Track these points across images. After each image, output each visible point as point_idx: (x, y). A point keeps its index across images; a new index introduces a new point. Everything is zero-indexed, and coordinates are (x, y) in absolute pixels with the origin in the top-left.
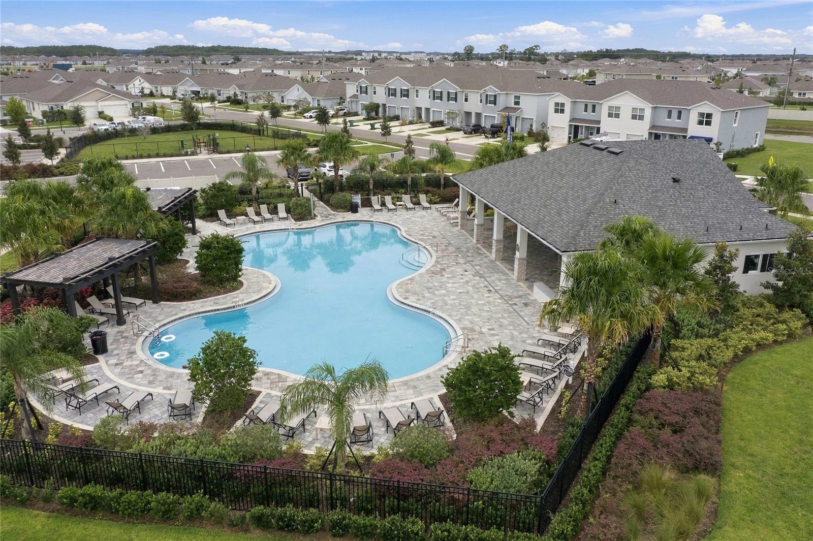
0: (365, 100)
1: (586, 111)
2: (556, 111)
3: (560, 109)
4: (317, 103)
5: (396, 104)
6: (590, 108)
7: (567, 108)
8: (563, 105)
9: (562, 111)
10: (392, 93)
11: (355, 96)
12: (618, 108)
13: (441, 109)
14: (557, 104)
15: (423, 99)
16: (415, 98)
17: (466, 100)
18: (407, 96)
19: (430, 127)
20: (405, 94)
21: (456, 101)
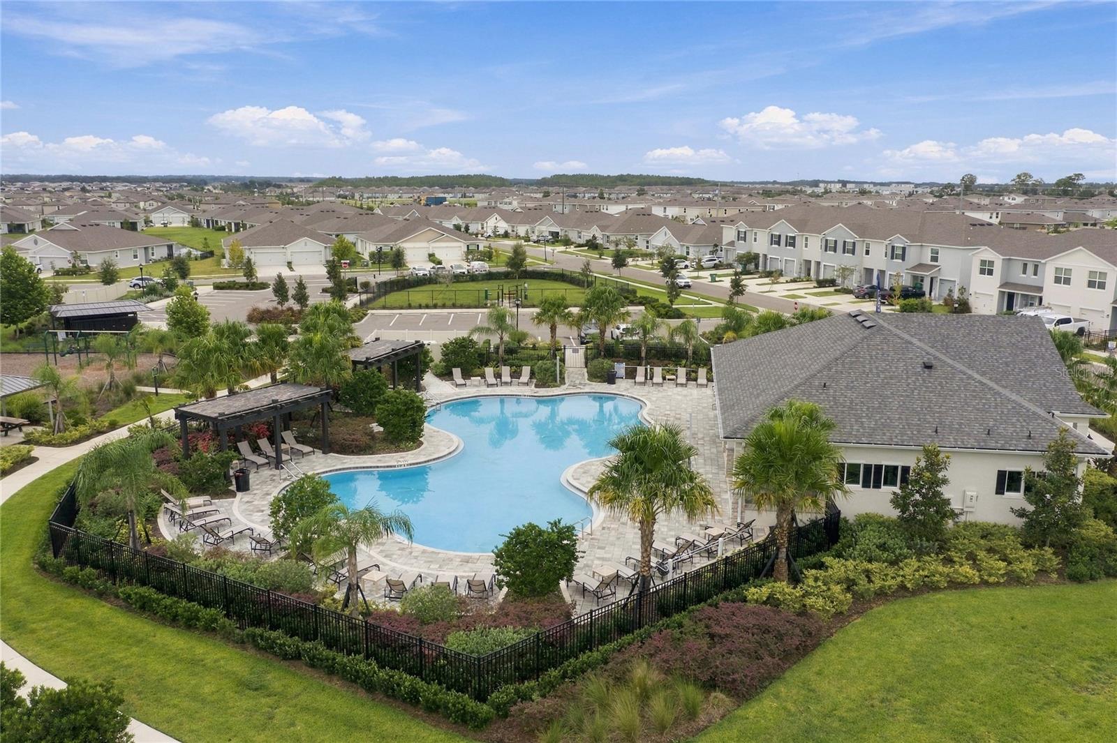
0: (741, 249)
1: (1024, 272)
2: (982, 272)
3: (987, 269)
4: (685, 250)
5: (780, 256)
6: (1030, 269)
7: (997, 268)
8: (991, 263)
9: (990, 272)
10: (776, 240)
11: (732, 244)
12: (1068, 271)
13: (832, 263)
14: (983, 262)
15: (812, 249)
16: (804, 248)
17: (867, 252)
18: (793, 245)
19: (815, 287)
20: (791, 242)
21: (853, 254)
